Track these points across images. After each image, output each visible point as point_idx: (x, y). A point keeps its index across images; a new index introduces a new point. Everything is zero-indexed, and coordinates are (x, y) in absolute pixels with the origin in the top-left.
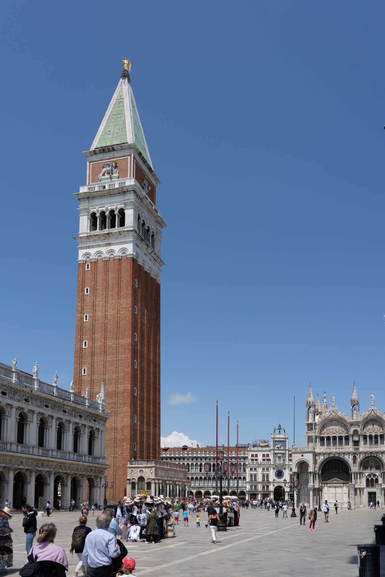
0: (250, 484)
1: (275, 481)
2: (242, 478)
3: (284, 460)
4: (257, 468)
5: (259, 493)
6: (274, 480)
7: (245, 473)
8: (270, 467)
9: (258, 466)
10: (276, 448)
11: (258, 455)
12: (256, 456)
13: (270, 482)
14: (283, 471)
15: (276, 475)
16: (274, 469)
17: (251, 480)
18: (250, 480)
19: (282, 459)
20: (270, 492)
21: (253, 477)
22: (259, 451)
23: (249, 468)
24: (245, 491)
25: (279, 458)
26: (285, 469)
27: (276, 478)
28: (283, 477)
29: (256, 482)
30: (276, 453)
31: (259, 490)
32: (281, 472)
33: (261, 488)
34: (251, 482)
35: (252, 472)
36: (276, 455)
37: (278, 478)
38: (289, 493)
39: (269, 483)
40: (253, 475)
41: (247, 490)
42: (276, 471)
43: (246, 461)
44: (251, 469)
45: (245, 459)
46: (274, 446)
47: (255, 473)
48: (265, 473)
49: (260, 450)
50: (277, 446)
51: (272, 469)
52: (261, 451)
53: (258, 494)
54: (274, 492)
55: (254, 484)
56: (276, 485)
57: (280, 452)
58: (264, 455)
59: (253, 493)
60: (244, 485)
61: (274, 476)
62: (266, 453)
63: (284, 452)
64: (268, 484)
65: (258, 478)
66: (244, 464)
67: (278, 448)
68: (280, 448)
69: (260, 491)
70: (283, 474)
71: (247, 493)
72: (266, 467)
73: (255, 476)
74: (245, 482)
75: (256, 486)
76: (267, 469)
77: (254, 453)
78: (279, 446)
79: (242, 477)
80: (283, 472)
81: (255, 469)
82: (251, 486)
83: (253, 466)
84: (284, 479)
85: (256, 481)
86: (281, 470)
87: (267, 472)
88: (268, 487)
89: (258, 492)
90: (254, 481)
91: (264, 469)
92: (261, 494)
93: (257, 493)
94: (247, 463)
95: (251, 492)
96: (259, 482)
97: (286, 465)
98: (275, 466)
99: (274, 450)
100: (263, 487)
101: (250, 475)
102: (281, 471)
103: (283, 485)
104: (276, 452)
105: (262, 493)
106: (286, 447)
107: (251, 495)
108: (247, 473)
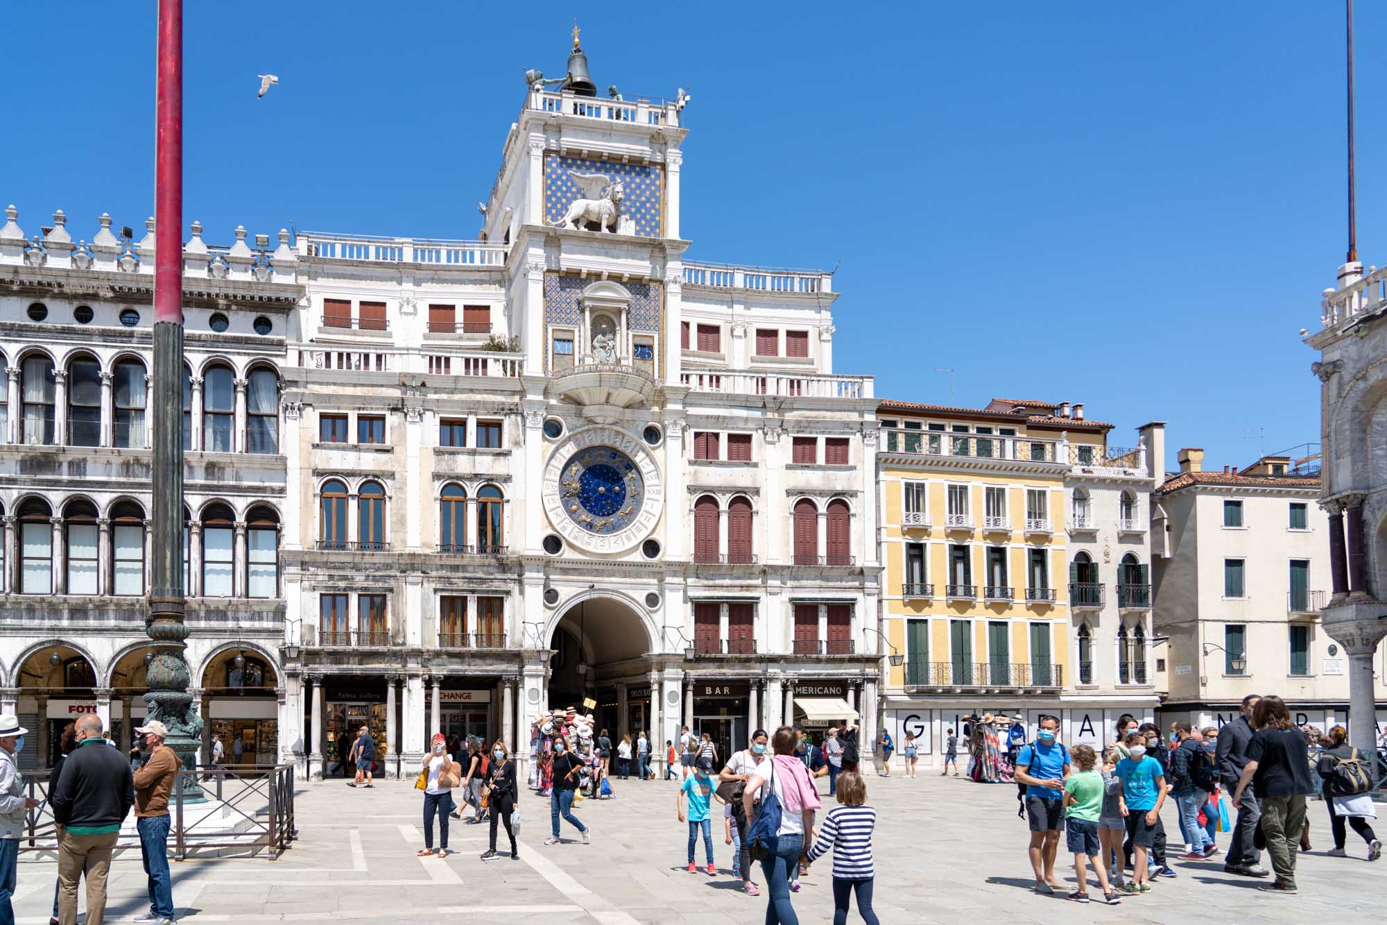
0: (322, 575)
1: (566, 553)
2: (240, 519)
3: (643, 351)
4: (392, 420)
5: (413, 666)
6: (553, 543)
7: (267, 469)
8: (512, 411)
9: (397, 393)
10: (576, 222)
11: (391, 312)
12: (374, 315)
13: (518, 567)
14: (640, 459)
15: (566, 495)
16: (552, 429)
17: (333, 537)
18: (315, 533)
19: (624, 341)
20: (517, 657)
21: (353, 505)
22: (398, 271)
23: (312, 418)
24: (271, 648)
25: (604, 323)
26: (652, 434)
27: (569, 530)
28: (632, 514)
29: (379, 557)
30: (572, 279)
31: (414, 641)
32: (614, 463)
33: (425, 618)
34: (335, 556)
35: (337, 459)
36: (576, 294)
37: (590, 526)
38: (694, 673)
39: (503, 567)
40: (353, 486)
41: (293, 636)
42: (570, 450)
43: (280, 344)
44: (333, 426)
45: (274, 318)
46: (555, 202)
47: (369, 461)
48: (462, 464)
49: (408, 257)
50: (577, 207)
51: (535, 435)
52: (417, 273)
53: (400, 684)
54: (554, 662)
55: (360, 580)
56: (570, 592)
57: (605, 263)
58: (441, 316)
59: (355, 668)
60: (263, 586)
61: (555, 502)
62: (460, 296)
63: (640, 267)
64: (497, 585)
65: (401, 521)
66: (260, 368)
67: (594, 226)
68: (613, 228)
69: (417, 654)
70: (630, 490)
71: (293, 675)
72: (472, 408)
73: (373, 487)
74: (270, 556)
75: (376, 605)
76: (490, 431)
77: (356, 292)
78: (601, 206)
79: (240, 505)
80: (631, 466)
81: (371, 426)
82: (333, 603)
83: (349, 391)
84: (642, 536)
85: (379, 544)
86: (618, 444)
87: (486, 464)
88: (492, 607)
89: (404, 656)
90: (363, 545)
91: (452, 429)
92: (428, 685)
93: (394, 667)
94: (286, 363)
95: (336, 657)
96: (413, 564)
97: (661, 396)
98: (569, 399)
99: (553, 240)
100: (453, 607)
101: (317, 483)
102: (615, 453)
103: (633, 593)
104: (570, 260)
105: (438, 671)
106: (659, 226)
107: (335, 688)
108: (293, 464)
